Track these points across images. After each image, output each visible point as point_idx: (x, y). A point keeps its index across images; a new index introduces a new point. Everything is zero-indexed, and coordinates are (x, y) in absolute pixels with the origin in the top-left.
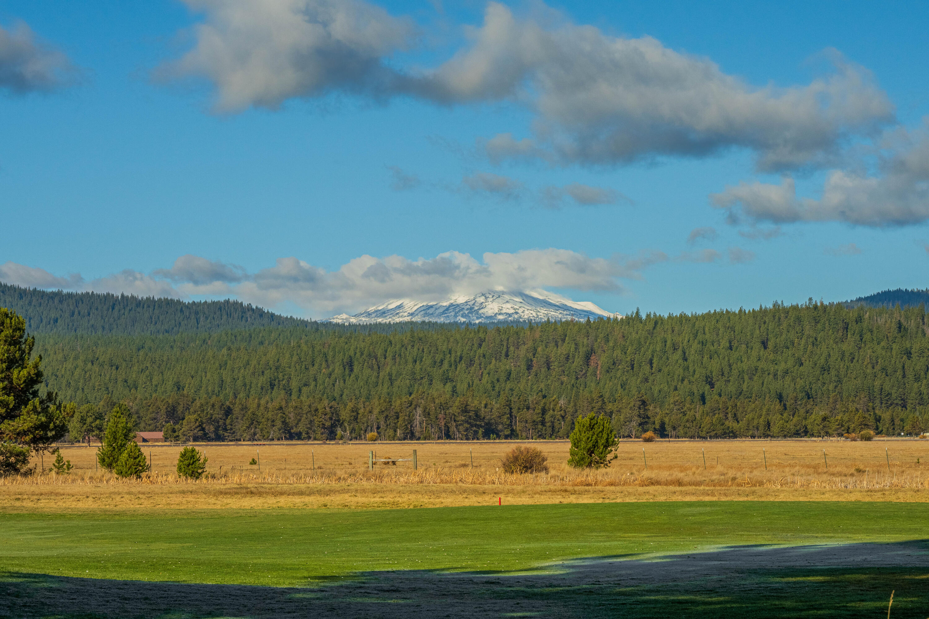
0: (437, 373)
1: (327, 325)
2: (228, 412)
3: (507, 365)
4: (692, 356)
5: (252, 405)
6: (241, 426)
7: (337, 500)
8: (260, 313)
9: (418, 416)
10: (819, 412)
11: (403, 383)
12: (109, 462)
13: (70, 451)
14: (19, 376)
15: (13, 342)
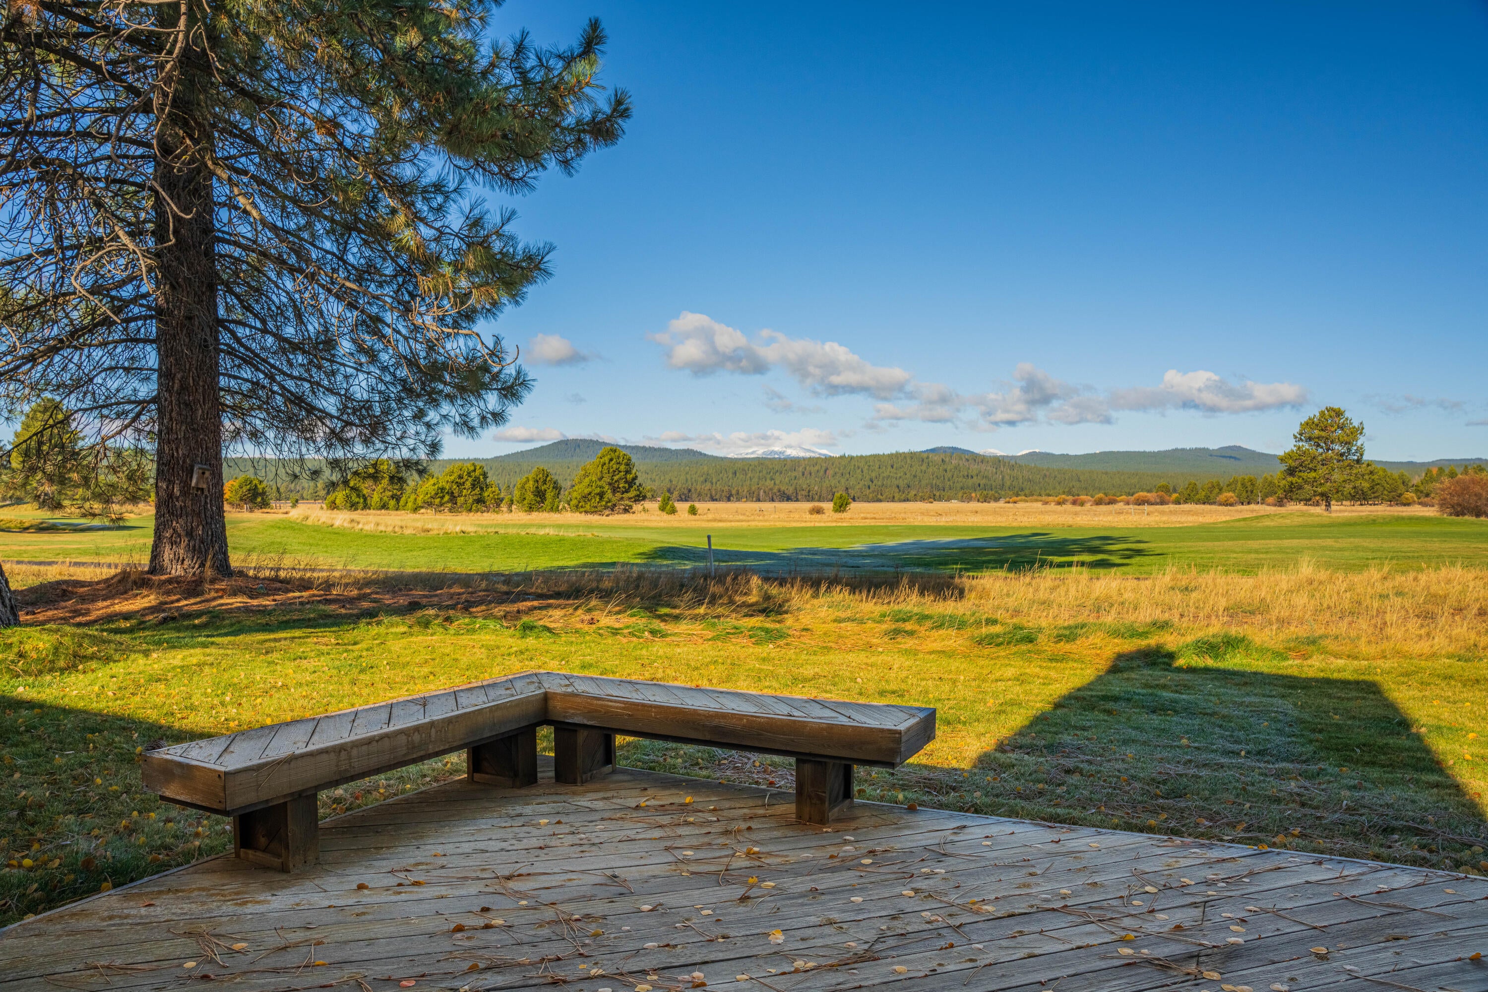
0: (768, 476)
1: (726, 458)
2: (690, 491)
3: (794, 474)
4: (865, 471)
5: (698, 487)
6: (694, 496)
7: (753, 524)
8: (700, 453)
9: (762, 493)
10: (913, 493)
11: (755, 480)
12: (662, 509)
13: (647, 504)
14: (630, 477)
15: (627, 464)
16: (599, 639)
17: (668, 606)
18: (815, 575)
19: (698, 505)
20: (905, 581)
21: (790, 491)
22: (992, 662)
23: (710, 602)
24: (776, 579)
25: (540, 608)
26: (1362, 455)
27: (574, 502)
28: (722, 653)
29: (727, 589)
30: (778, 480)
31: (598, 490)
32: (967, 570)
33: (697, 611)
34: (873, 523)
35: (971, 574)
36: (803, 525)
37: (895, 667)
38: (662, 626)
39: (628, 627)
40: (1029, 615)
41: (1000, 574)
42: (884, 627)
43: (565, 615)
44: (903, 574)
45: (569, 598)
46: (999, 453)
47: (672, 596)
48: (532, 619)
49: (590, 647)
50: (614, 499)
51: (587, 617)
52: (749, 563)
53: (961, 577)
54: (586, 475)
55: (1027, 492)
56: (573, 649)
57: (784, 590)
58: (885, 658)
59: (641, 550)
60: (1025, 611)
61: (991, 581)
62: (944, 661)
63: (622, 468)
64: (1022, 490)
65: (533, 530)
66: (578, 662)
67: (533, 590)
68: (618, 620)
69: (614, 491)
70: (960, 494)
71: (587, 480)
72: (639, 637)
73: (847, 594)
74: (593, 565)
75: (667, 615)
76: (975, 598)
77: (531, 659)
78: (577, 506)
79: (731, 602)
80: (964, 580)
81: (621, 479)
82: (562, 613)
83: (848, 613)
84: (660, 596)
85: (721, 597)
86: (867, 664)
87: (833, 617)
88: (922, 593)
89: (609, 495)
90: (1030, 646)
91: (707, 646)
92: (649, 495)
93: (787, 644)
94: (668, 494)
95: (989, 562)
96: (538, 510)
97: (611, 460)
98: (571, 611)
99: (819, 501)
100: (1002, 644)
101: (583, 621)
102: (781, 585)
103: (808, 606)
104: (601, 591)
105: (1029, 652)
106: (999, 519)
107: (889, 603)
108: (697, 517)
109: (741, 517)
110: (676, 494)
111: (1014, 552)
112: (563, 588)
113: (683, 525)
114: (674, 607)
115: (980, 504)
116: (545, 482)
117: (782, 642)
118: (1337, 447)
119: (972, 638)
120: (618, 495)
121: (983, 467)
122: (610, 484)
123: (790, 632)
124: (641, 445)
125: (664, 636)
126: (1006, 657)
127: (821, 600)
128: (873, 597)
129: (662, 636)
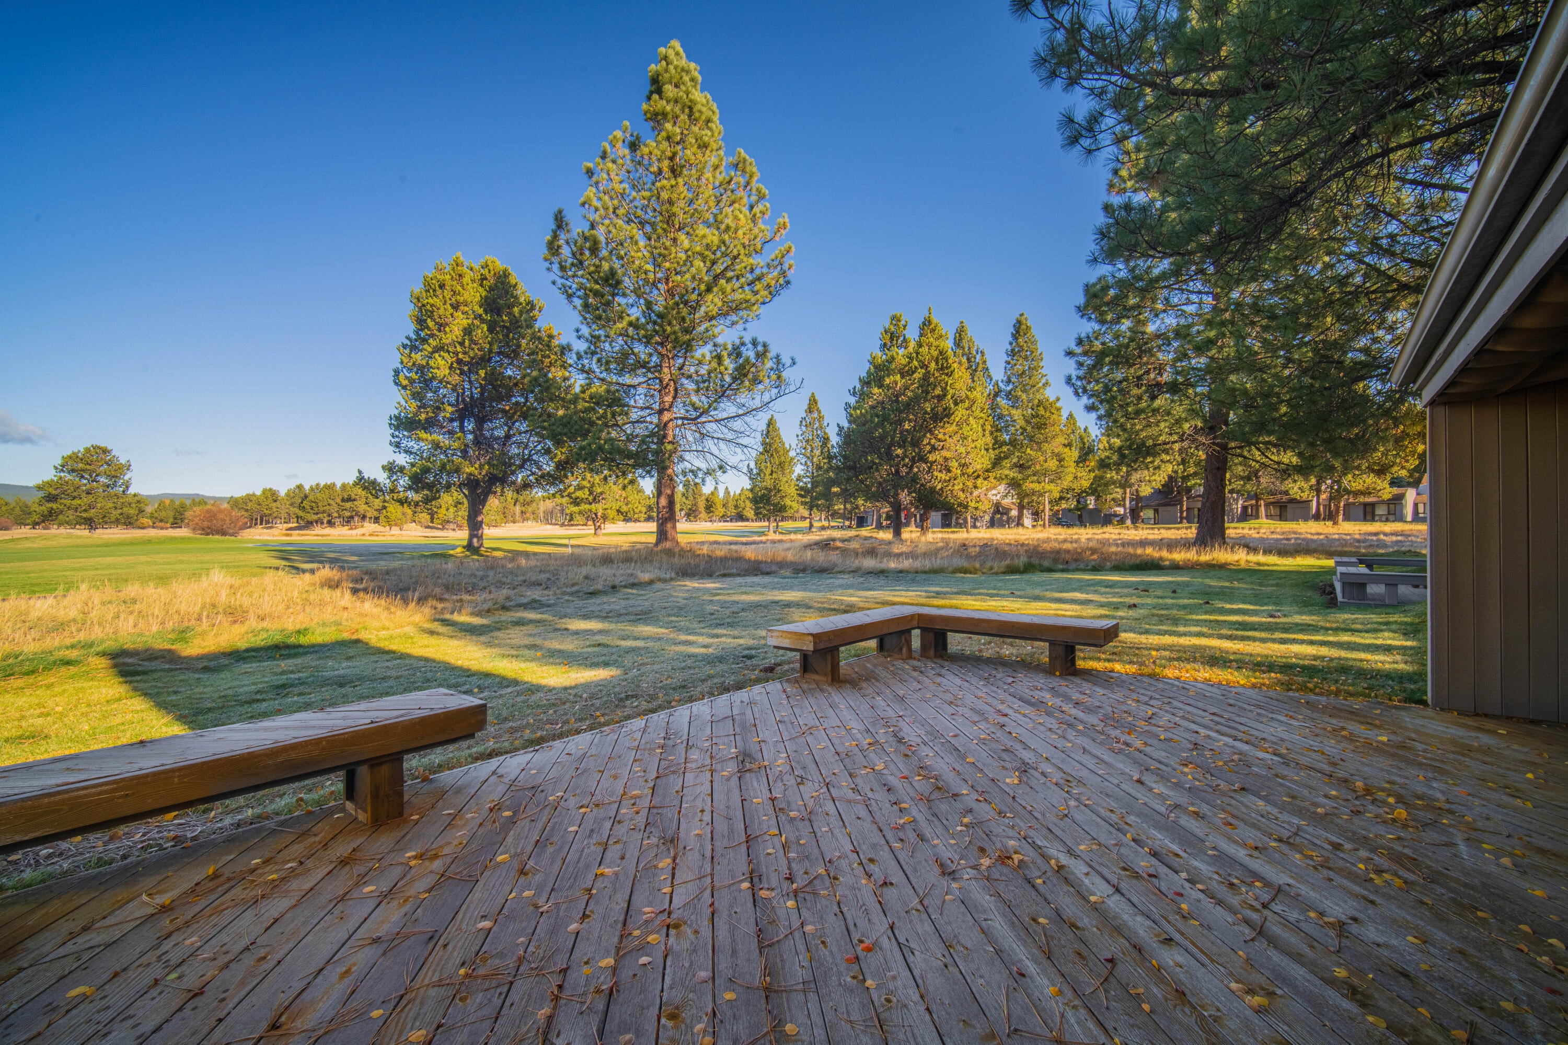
26: (127, 487)
118: (103, 480)
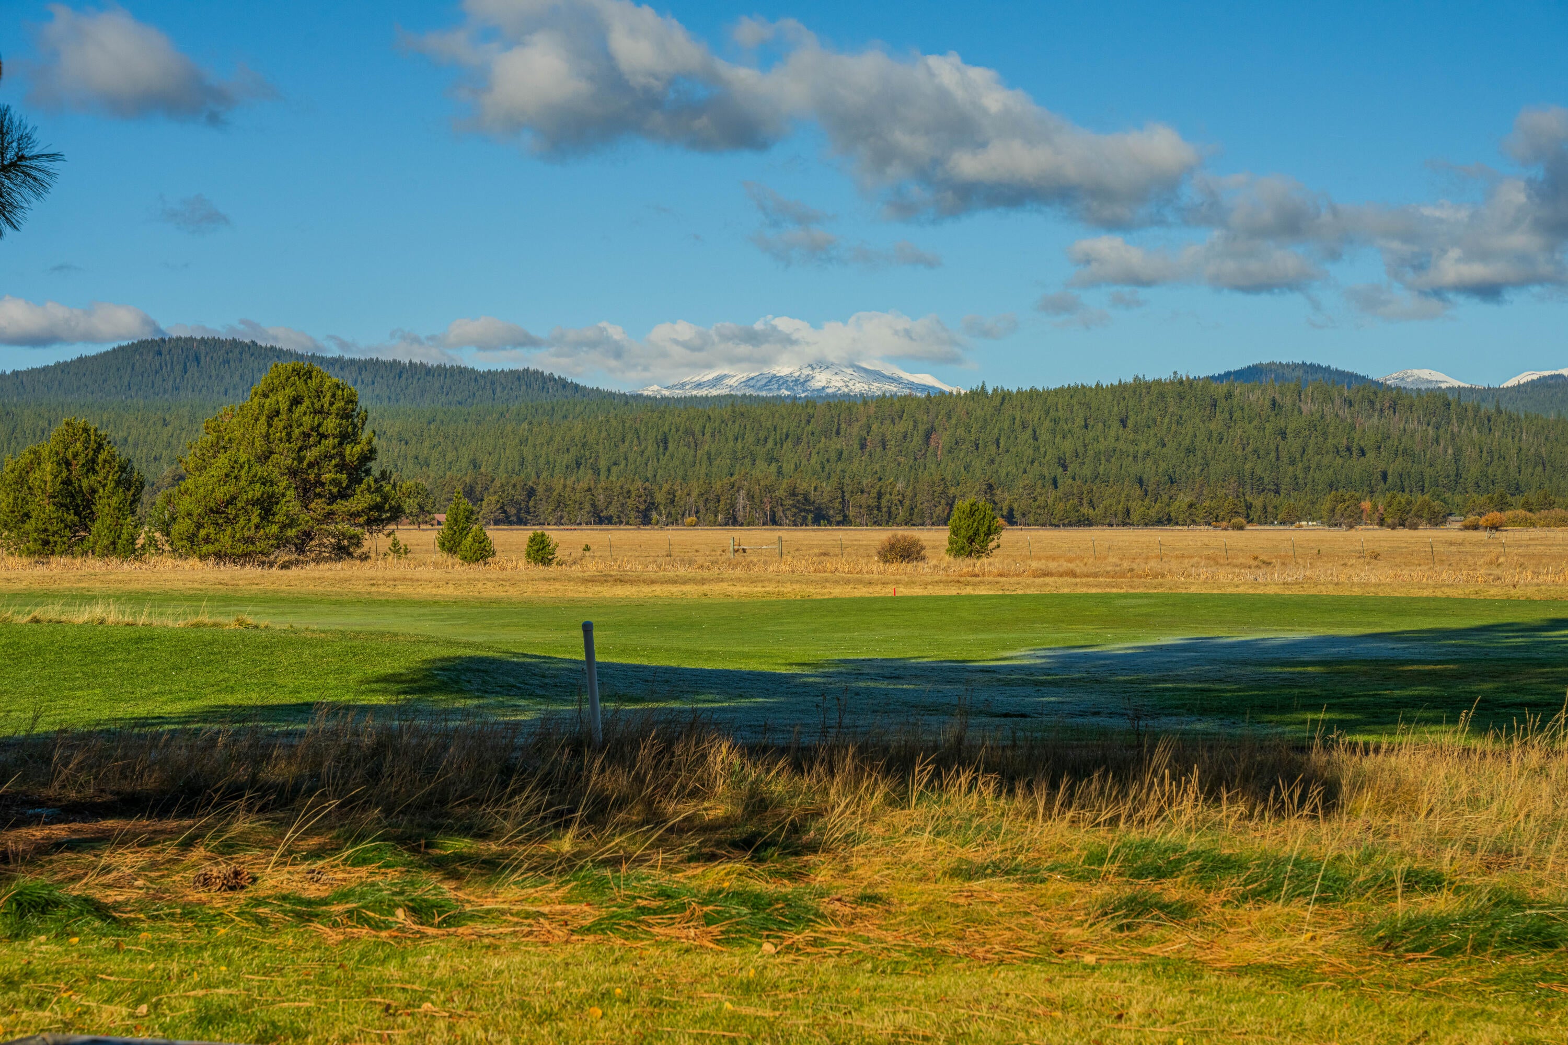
0: (761, 451)
1: (637, 397)
2: (531, 493)
3: (837, 444)
4: (1044, 436)
5: (558, 486)
6: (545, 508)
7: (716, 590)
8: (563, 384)
9: (741, 499)
10: (1184, 498)
11: (723, 462)
12: (450, 546)
13: (406, 533)
14: (352, 452)
15: (345, 415)
16: (254, 935)
17: (467, 830)
18: (896, 739)
19: (554, 535)
20: (1161, 757)
21: (824, 493)
22: (1430, 1004)
23: (590, 819)
24: (783, 751)
25: (72, 845)
27: (182, 527)
28: (624, 969)
29: (639, 780)
30: (789, 457)
31: (257, 491)
32: (1349, 727)
33: (550, 847)
34: (1065, 587)
35: (1360, 739)
36: (862, 592)
37: (1135, 1011)
38: (448, 890)
39: (344, 896)
40: (1541, 863)
41: (1447, 739)
42: (1100, 891)
43: (153, 865)
44: (1155, 737)
45: (163, 813)
46: (1449, 381)
47: (477, 802)
48: (44, 879)
49: (228, 960)
50: (305, 517)
51: (223, 869)
52: (709, 703)
53: (1328, 747)
54: (218, 448)
55: (1533, 496)
56: (175, 968)
57: (805, 782)
58: (1105, 984)
59: (387, 667)
60: (1529, 851)
61: (1421, 759)
62: (1282, 998)
63: (331, 424)
64: (1518, 490)
65: (52, 611)
66: (188, 1007)
67: (52, 792)
68: (314, 877)
69: (306, 492)
70: (1326, 504)
71: (223, 460)
72: (377, 926)
73: (989, 793)
74: (241, 714)
75: (461, 858)
76: (1371, 811)
77: (41, 1003)
78: (192, 539)
79: (654, 817)
80: (1340, 755)
81: (328, 457)
82: (140, 858)
83: (995, 852)
84: (443, 802)
85: (622, 803)
86: (1050, 1002)
87: (950, 862)
88: (1211, 794)
89: (290, 505)
90: (1546, 958)
91: (582, 947)
92: (410, 505)
93: (815, 942)
94: (465, 504)
95: (1415, 703)
96: (69, 551)
97: (296, 401)
98: (171, 851)
99: (909, 522)
100: (1456, 948)
101: (206, 881)
102: (798, 768)
103: (877, 829)
104: (264, 789)
105: (1544, 975)
106: (1446, 576)
107: (1113, 822)
108: (553, 570)
109: (682, 571)
110: (490, 501)
111: (1493, 676)
112: (150, 782)
113: (512, 592)
114: (484, 835)
115: (1386, 533)
116: (91, 467)
117: (800, 937)
119: (1364, 929)
120: (319, 505)
121: (1396, 423)
122: (293, 473)
123: (825, 906)
124: (387, 357)
125: (454, 920)
126: (1473, 989)
127: (916, 813)
128: (1067, 804)
129: (447, 922)
